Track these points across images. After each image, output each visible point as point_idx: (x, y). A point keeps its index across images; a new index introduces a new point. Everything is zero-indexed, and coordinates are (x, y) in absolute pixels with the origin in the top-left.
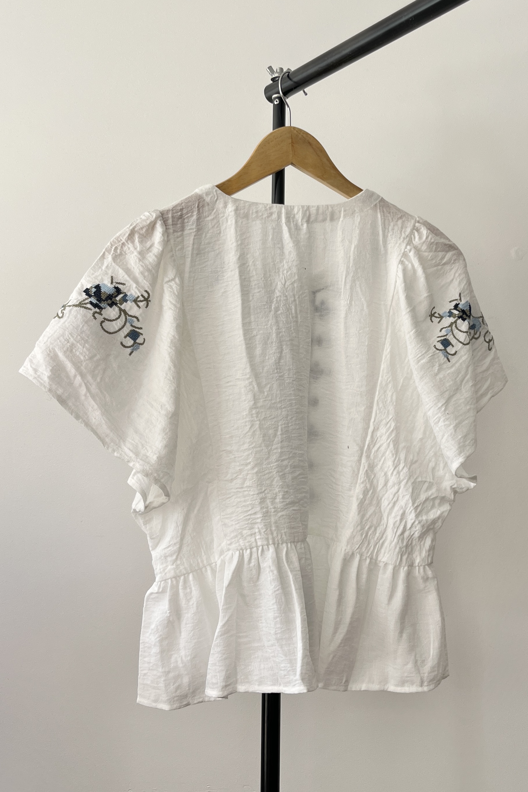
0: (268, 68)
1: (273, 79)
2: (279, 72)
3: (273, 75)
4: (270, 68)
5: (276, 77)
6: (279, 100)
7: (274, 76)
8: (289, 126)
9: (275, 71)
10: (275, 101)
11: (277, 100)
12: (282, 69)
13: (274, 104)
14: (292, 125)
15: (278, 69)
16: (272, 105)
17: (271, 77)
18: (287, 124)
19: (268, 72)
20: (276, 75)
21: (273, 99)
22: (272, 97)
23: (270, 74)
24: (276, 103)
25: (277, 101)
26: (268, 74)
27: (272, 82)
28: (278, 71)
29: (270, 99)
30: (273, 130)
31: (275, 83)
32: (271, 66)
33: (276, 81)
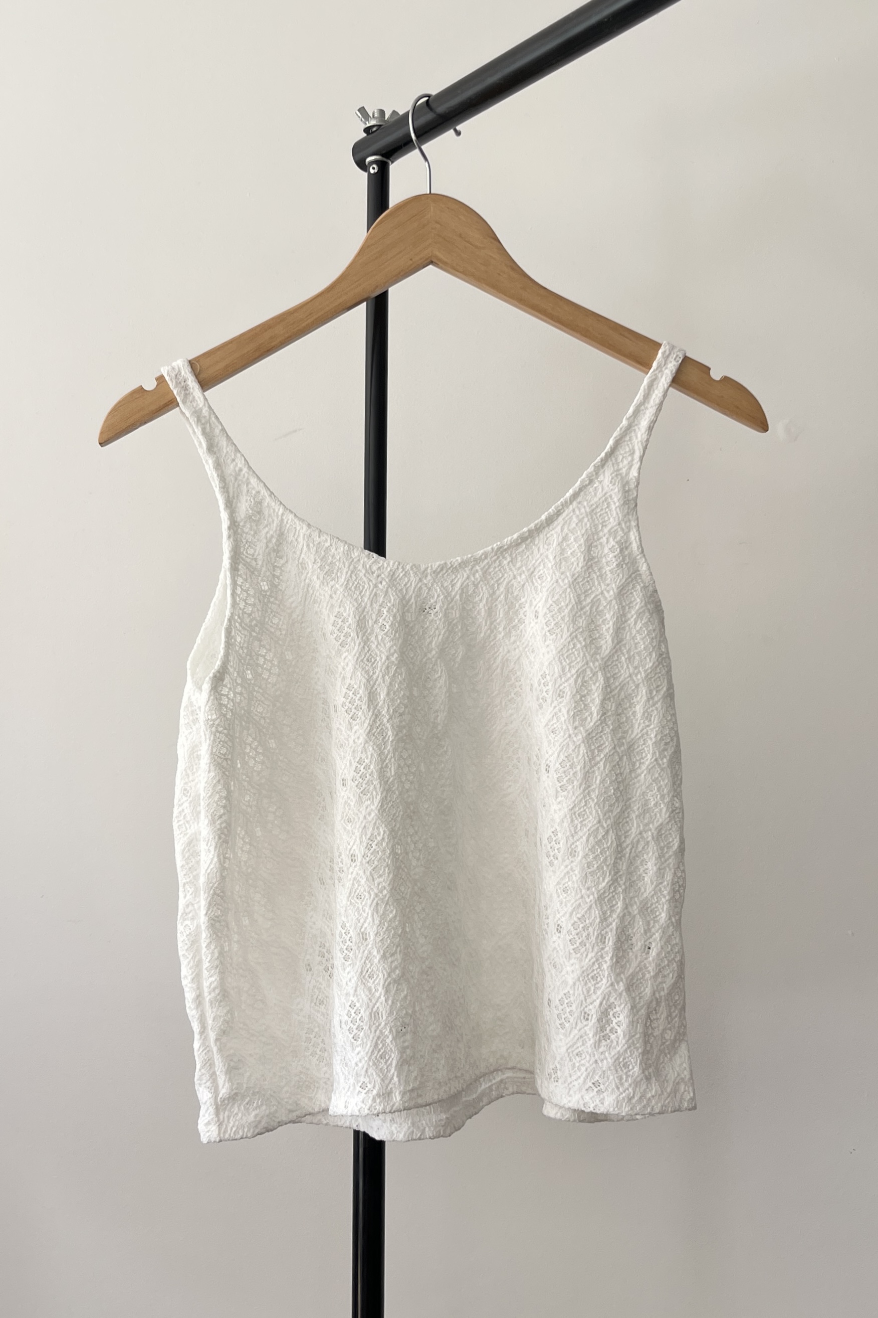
0: (359, 110)
1: (367, 130)
2: (377, 118)
3: (367, 123)
4: (362, 110)
5: (373, 126)
6: (378, 165)
7: (368, 125)
9: (371, 115)
10: (371, 168)
11: (375, 166)
12: (382, 112)
13: (369, 173)
15: (376, 111)
16: (366, 174)
17: (364, 126)
19: (359, 117)
20: (373, 123)
21: (367, 164)
22: (365, 161)
23: (361, 120)
24: (372, 171)
25: (374, 168)
26: (359, 120)
27: (365, 135)
28: (376, 115)
29: (361, 165)
31: (370, 136)
32: (363, 107)
33: (373, 132)
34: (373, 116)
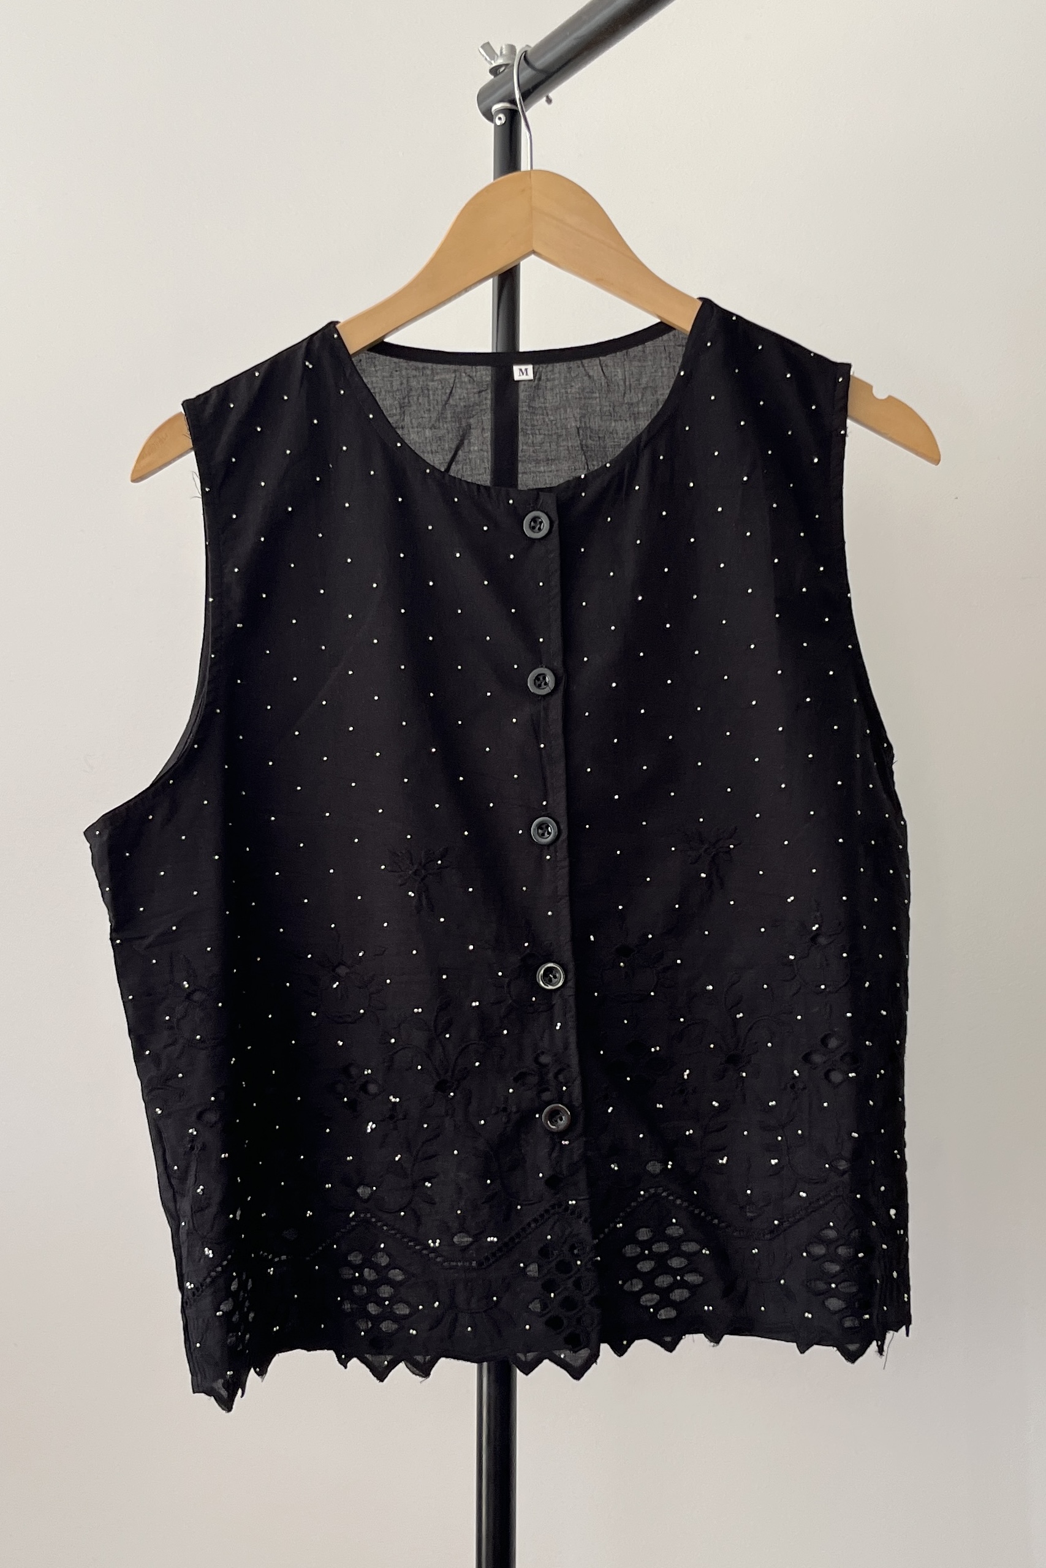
0: (483, 47)
1: (494, 71)
2: (505, 55)
3: (493, 62)
4: (487, 47)
5: (500, 66)
6: (506, 116)
7: (494, 65)
8: (529, 169)
9: (499, 53)
10: (497, 118)
11: (501, 116)
12: (512, 48)
13: (495, 125)
14: (534, 168)
15: (504, 47)
16: (492, 125)
17: (489, 67)
18: (525, 165)
19: (483, 56)
20: (500, 61)
21: (493, 113)
22: (491, 109)
23: (486, 59)
24: (498, 123)
25: (500, 119)
26: (483, 59)
27: (492, 77)
28: (504, 52)
29: (489, 115)
30: (495, 178)
31: (498, 77)
32: (488, 43)
33: (500, 73)
34: (501, 53)
